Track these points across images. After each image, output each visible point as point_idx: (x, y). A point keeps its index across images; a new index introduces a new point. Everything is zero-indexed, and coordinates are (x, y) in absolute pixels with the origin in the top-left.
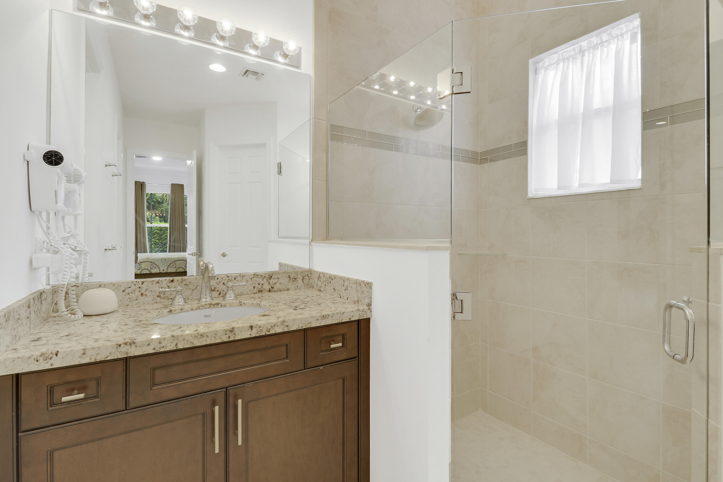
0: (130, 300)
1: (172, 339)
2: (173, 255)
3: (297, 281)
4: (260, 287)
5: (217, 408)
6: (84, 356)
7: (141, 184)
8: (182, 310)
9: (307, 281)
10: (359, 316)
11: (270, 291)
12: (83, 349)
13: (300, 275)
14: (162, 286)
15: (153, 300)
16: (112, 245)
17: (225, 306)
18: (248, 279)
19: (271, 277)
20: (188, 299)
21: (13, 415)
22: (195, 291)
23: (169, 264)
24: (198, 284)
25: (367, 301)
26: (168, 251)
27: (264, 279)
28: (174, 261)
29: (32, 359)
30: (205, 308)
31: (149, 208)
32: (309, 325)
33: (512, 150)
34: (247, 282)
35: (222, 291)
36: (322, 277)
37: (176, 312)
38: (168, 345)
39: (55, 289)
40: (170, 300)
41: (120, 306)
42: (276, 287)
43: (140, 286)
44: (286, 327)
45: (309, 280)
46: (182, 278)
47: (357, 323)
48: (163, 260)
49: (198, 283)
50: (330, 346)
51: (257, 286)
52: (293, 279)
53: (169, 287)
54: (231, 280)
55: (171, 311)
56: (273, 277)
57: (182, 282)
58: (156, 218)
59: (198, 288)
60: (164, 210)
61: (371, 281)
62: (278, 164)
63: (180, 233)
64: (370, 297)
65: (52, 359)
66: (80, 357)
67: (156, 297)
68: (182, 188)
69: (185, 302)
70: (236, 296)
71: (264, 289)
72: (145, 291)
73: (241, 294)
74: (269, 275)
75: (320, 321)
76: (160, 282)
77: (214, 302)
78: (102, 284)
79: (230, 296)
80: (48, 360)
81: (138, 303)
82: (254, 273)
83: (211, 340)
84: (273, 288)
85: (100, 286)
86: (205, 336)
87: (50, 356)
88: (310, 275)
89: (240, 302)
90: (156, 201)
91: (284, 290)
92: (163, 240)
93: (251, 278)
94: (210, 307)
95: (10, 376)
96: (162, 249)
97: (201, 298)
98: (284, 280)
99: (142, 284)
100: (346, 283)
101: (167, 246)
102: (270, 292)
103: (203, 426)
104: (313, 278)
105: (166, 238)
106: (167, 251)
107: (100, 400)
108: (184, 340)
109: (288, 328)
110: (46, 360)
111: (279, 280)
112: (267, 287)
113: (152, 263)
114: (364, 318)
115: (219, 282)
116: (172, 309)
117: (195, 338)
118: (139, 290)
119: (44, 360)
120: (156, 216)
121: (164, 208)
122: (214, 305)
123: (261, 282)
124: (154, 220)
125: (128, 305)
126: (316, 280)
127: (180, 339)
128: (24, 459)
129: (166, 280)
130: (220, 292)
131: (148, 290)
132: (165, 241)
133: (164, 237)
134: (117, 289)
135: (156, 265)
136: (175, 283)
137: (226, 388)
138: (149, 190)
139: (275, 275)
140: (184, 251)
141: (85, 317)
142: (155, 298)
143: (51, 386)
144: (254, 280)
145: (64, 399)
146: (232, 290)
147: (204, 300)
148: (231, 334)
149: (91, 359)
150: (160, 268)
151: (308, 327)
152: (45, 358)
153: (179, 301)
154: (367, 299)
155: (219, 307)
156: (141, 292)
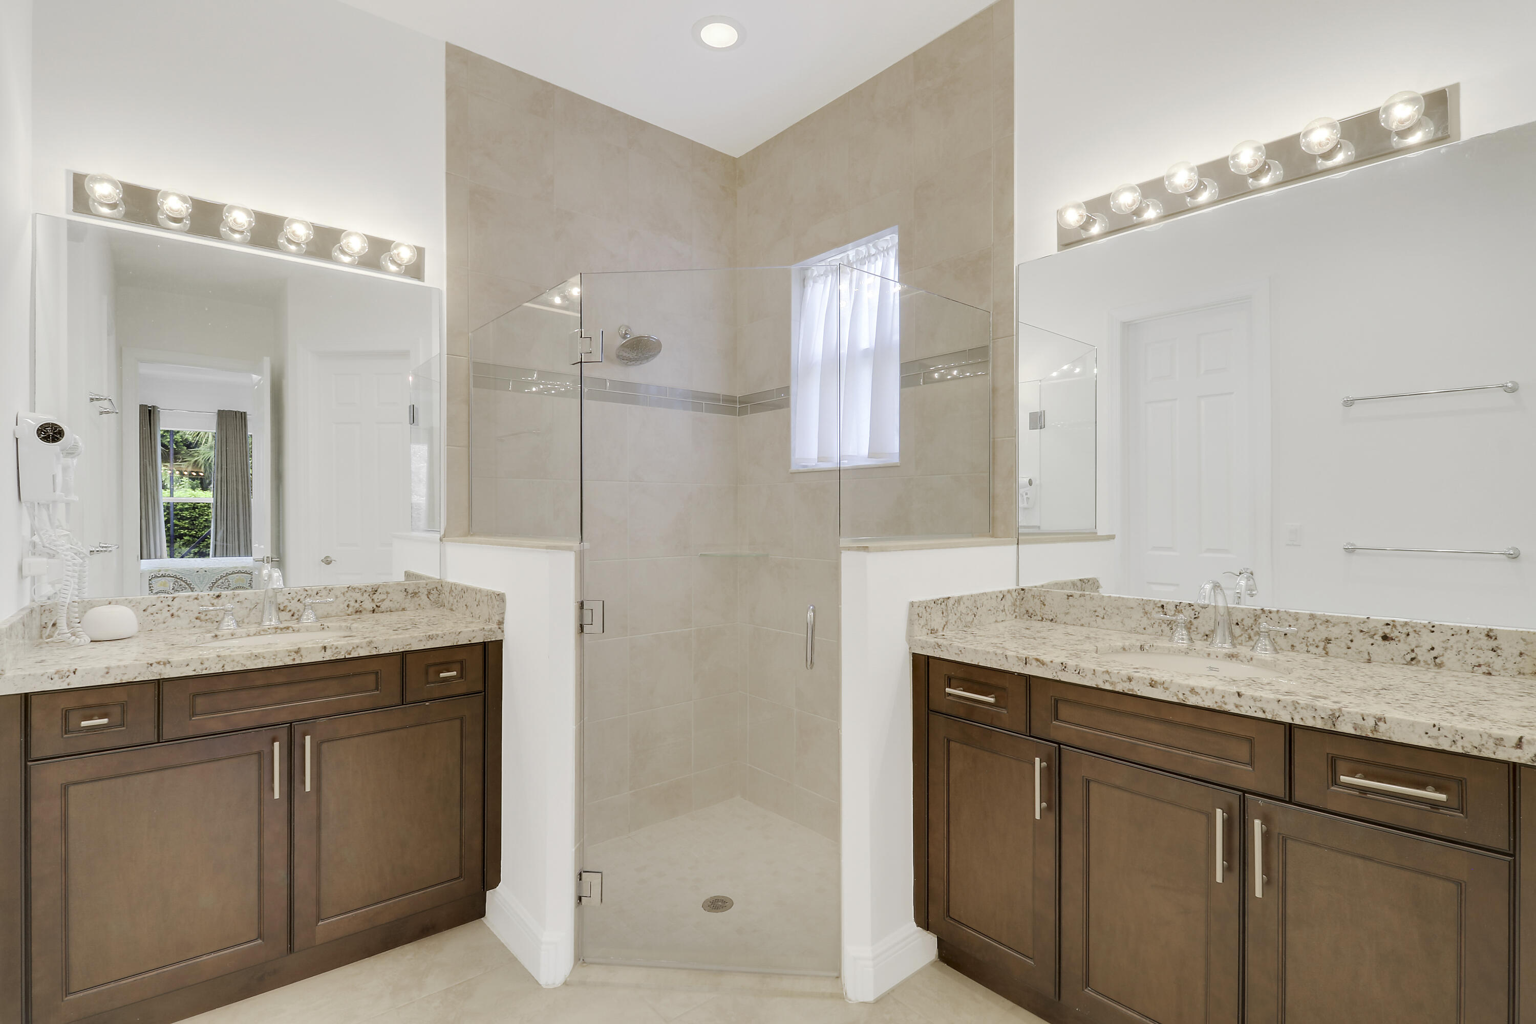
0: (154, 623)
1: (218, 659)
2: (224, 563)
3: (419, 596)
4: (357, 605)
5: (277, 744)
6: (107, 675)
7: (150, 411)
8: (232, 635)
9: (435, 597)
10: (484, 637)
11: (373, 611)
12: (106, 668)
13: (423, 588)
14: (203, 604)
15: (189, 624)
16: (100, 543)
17: (298, 631)
18: (339, 594)
19: (376, 591)
20: (243, 622)
21: (21, 741)
22: (254, 611)
23: (215, 580)
24: (258, 601)
25: (497, 618)
26: (212, 555)
27: (365, 594)
28: (224, 575)
29: (45, 677)
30: (268, 633)
31: (165, 459)
32: (408, 647)
33: (774, 398)
34: (337, 597)
35: (296, 612)
36: (454, 591)
37: (224, 638)
38: (213, 666)
39: (44, 607)
40: (215, 623)
41: (140, 631)
42: (384, 606)
43: (170, 603)
44: (375, 649)
45: (439, 595)
46: (234, 593)
47: (481, 647)
48: (201, 572)
49: (259, 599)
50: (439, 675)
51: (352, 603)
52: (412, 593)
53: (213, 605)
54: (310, 596)
55: (216, 636)
56: (379, 591)
57: (233, 598)
58: (181, 481)
59: (260, 607)
60: (202, 462)
61: (502, 592)
62: (410, 406)
63: (238, 515)
64: (502, 613)
65: (69, 677)
66: (103, 676)
67: (195, 620)
68: (242, 419)
69: (238, 626)
70: (318, 618)
71: (365, 609)
72: (178, 611)
73: (327, 616)
74: (373, 589)
75: (424, 643)
76: (199, 597)
77: (281, 626)
78: (112, 600)
79: (309, 618)
80: (64, 678)
81: (167, 627)
82: (348, 586)
83: (269, 662)
84: (379, 607)
85: (110, 603)
86: (261, 657)
87: (67, 674)
88: (439, 588)
89: (321, 625)
90: (181, 441)
91: (397, 610)
92: (199, 530)
93: (342, 592)
94: (276, 632)
95: (18, 696)
96: (196, 550)
97: (262, 621)
98: (399, 597)
99: (173, 600)
100: (478, 596)
101: (210, 543)
102: (373, 613)
103: (260, 768)
104: (443, 592)
105: (207, 525)
106: (209, 555)
107: (127, 728)
108: (233, 661)
109: (377, 650)
110: (62, 678)
111: (389, 595)
112: (369, 605)
113: (176, 578)
114: (492, 640)
115: (292, 598)
116: (218, 633)
117: (247, 660)
118: (168, 609)
119: (59, 678)
120: (182, 474)
121: (202, 457)
122: (281, 629)
123: (360, 598)
124: (178, 484)
125: (151, 630)
126: (447, 594)
127: (228, 660)
128: (35, 791)
129: (208, 595)
130: (294, 613)
131: (182, 609)
132: (205, 533)
133: (202, 523)
134: (134, 607)
135: (185, 582)
136: (223, 599)
137: (291, 723)
138: (165, 424)
139: (382, 588)
140: (248, 552)
141: (92, 643)
142: (192, 621)
143: (66, 710)
144: (347, 595)
145: (84, 724)
146: (312, 609)
147: (268, 623)
148: (295, 656)
149: (116, 679)
150: (194, 588)
151: (407, 649)
152: (61, 676)
153: (229, 624)
154: (497, 616)
155: (290, 631)
156: (171, 612)
